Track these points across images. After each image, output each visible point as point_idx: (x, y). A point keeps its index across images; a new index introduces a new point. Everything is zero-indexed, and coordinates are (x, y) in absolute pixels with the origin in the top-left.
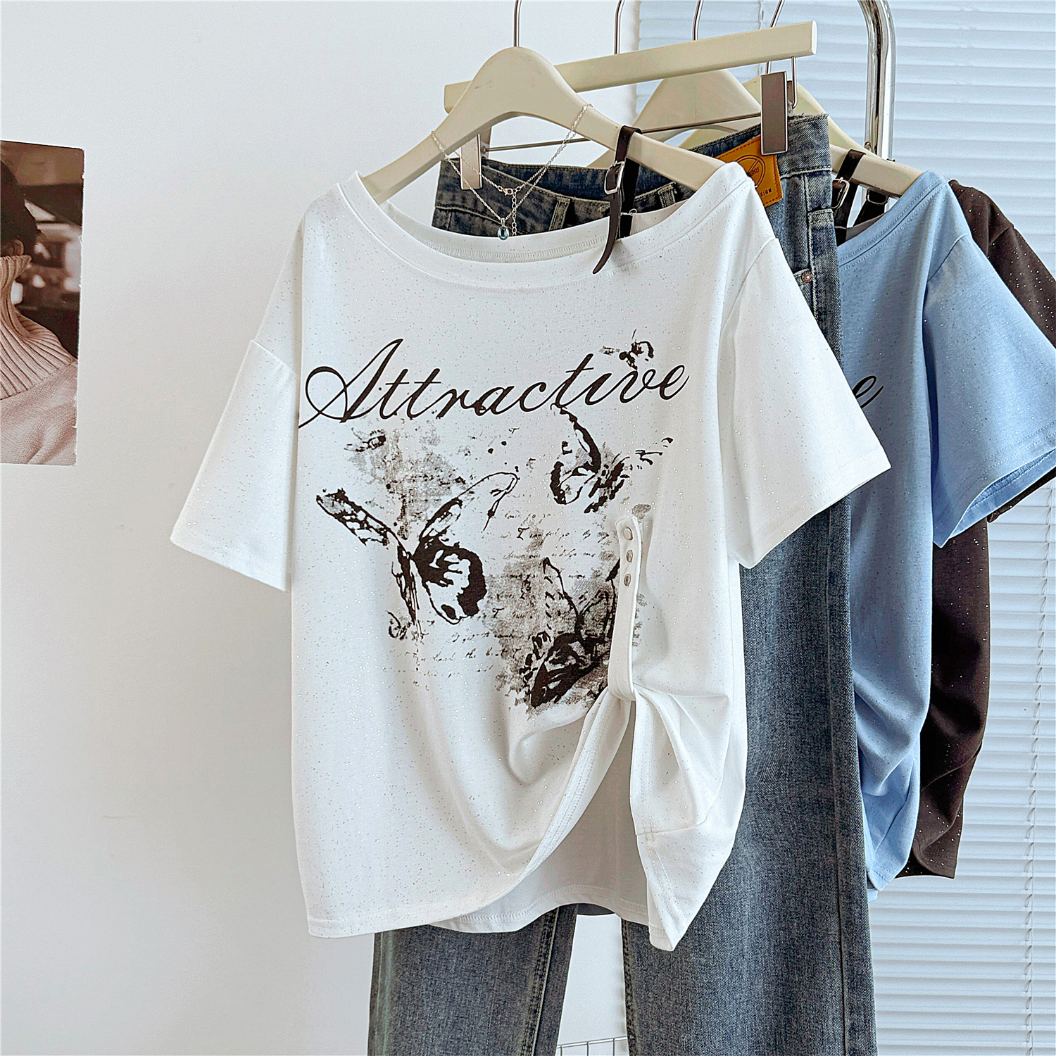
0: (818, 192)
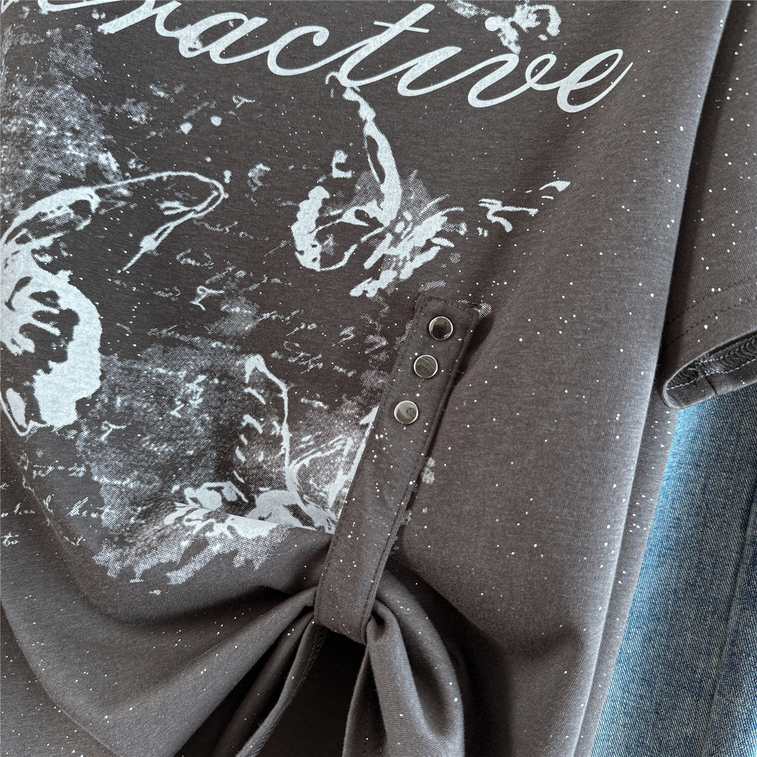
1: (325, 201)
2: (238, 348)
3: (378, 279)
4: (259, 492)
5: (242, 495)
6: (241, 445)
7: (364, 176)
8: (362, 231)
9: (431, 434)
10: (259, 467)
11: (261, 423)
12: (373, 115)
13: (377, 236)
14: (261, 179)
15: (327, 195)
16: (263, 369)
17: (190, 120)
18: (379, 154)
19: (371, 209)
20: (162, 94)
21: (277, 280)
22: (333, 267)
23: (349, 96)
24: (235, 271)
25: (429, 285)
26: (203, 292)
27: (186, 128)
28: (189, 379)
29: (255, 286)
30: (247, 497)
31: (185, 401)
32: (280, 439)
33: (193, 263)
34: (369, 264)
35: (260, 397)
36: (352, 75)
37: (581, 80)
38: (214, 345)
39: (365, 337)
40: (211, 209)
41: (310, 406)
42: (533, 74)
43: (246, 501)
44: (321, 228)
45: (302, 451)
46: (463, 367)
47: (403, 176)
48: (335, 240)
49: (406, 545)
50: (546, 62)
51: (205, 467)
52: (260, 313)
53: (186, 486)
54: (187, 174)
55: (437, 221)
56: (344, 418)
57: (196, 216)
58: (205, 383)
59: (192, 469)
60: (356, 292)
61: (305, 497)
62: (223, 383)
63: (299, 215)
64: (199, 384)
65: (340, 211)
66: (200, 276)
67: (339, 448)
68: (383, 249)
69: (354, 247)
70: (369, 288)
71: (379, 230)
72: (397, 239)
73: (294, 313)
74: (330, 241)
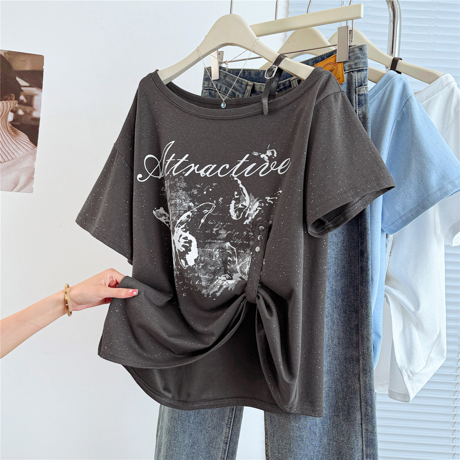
0: (361, 78)
1: (235, 203)
2: (224, 241)
3: (248, 219)
4: (233, 275)
5: (230, 276)
6: (228, 265)
7: (241, 196)
8: (243, 209)
9: (264, 253)
10: (232, 268)
11: (232, 258)
12: (241, 182)
13: (246, 209)
14: (221, 201)
15: (235, 202)
16: (230, 245)
17: (205, 191)
18: (243, 191)
19: (244, 203)
20: (199, 186)
21: (229, 224)
22: (239, 218)
23: (235, 179)
24: (220, 223)
25: (259, 219)
26: (215, 229)
27: (205, 193)
28: (215, 251)
29: (225, 226)
30: (231, 277)
31: (215, 256)
32: (235, 261)
33: (212, 223)
34: (246, 216)
35: (230, 252)
36: (235, 174)
37: (283, 166)
38: (219, 242)
39: (248, 233)
40: (213, 210)
41: (240, 252)
42: (272, 167)
43: (231, 278)
44: (235, 210)
45: (240, 263)
46: (268, 236)
47: (249, 195)
48: (238, 212)
49: (262, 279)
50: (275, 163)
51: (222, 271)
52: (227, 232)
53: (218, 276)
54: (207, 203)
55: (257, 204)
56: (247, 254)
57: (210, 212)
58: (219, 251)
59: (219, 272)
60: (245, 223)
61: (242, 274)
62: (222, 250)
63: (230, 208)
64: (218, 252)
65: (238, 205)
66: (213, 226)
67: (247, 260)
68: (248, 212)
69: (242, 213)
70: (247, 222)
71: (246, 208)
72: (250, 209)
73: (234, 231)
74: (237, 212)
